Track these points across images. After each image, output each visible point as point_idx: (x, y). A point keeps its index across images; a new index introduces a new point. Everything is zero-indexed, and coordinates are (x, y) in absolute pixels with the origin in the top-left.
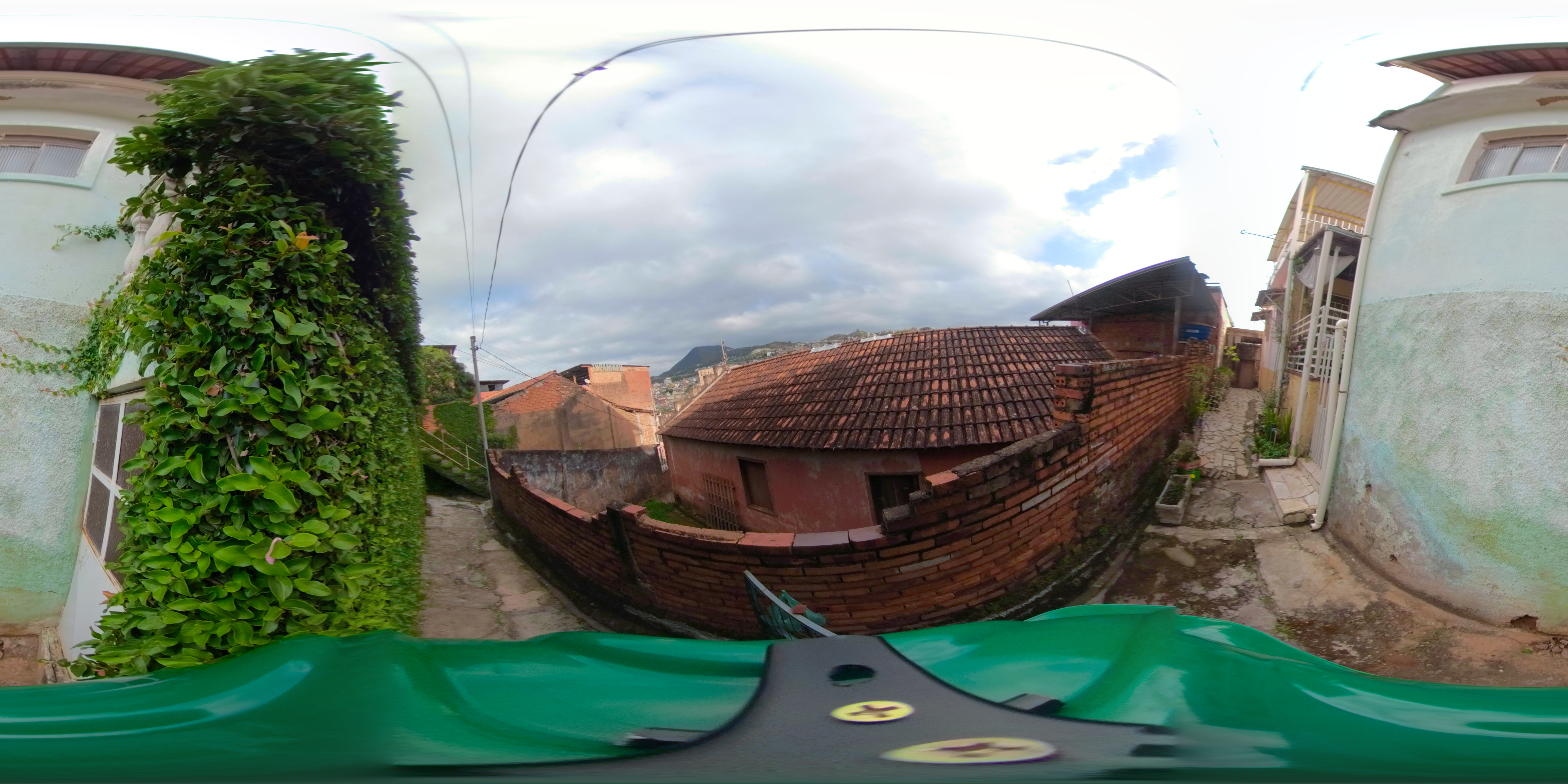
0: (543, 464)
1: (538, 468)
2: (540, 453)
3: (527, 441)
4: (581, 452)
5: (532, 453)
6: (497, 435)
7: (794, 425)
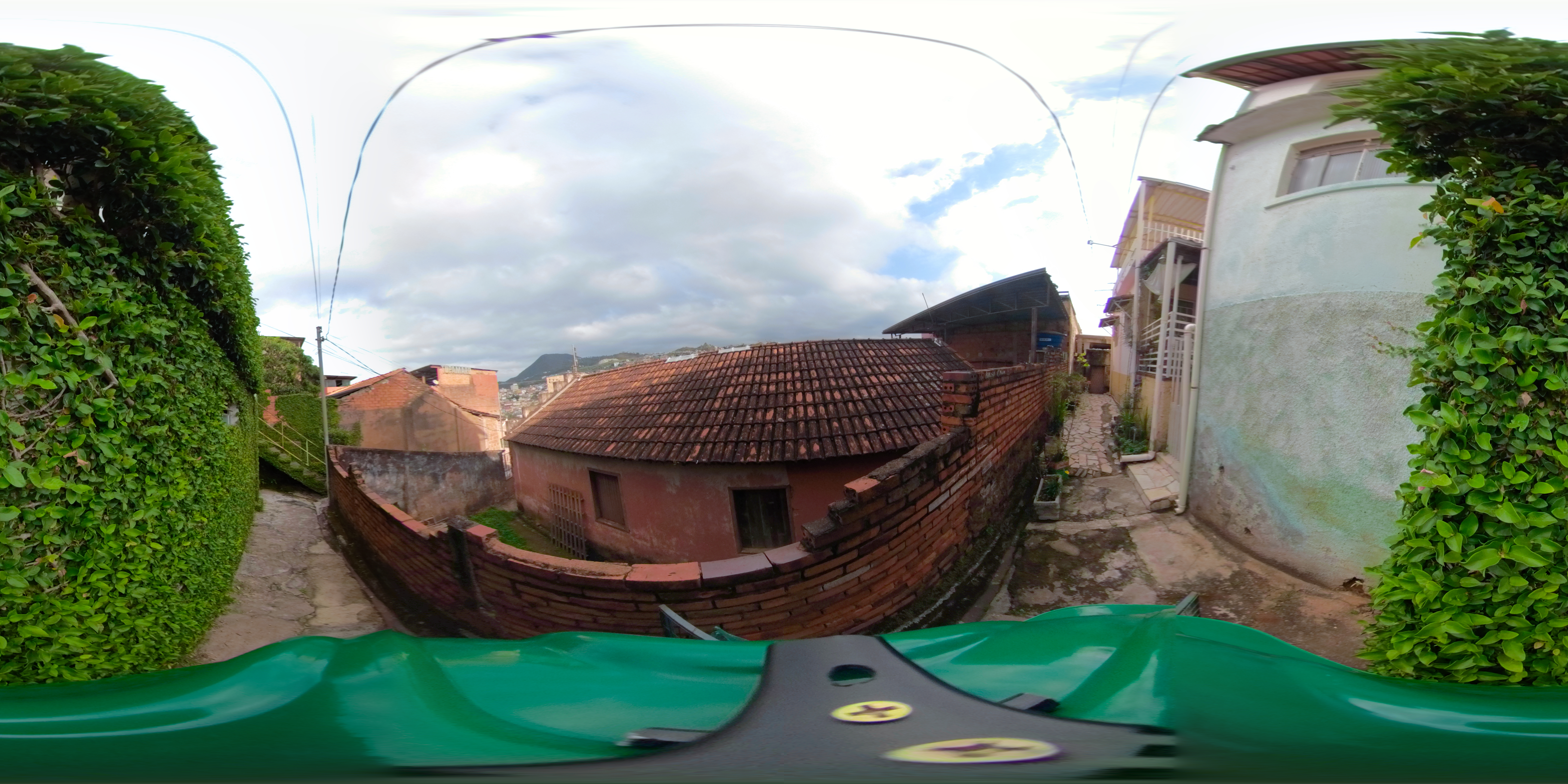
0: (384, 465)
1: (379, 468)
2: (381, 452)
3: (370, 440)
4: (425, 454)
5: (374, 452)
6: (340, 431)
7: (652, 437)
